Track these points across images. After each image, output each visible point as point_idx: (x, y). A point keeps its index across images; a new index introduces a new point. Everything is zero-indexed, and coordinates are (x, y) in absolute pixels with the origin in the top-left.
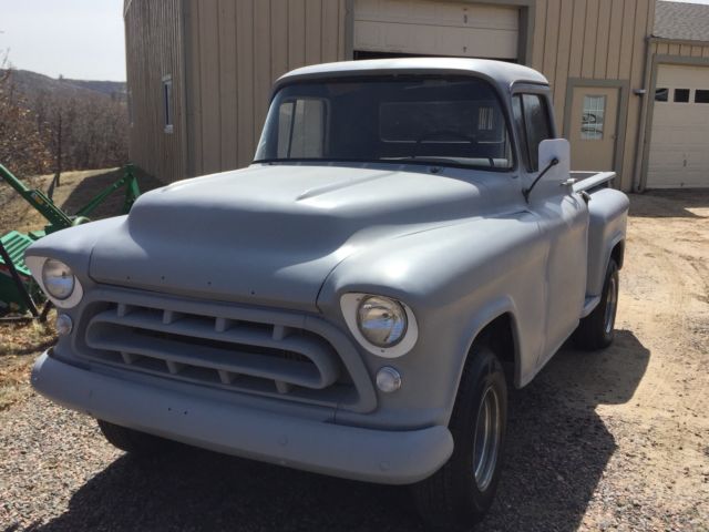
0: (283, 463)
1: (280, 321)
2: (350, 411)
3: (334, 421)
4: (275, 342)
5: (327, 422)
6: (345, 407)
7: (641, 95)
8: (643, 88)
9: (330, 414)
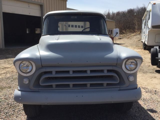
0: (113, 102)
1: (105, 69)
2: (123, 87)
3: (120, 90)
4: (106, 74)
5: (119, 90)
6: (121, 86)
7: (66, 26)
8: (66, 24)
9: (119, 89)
